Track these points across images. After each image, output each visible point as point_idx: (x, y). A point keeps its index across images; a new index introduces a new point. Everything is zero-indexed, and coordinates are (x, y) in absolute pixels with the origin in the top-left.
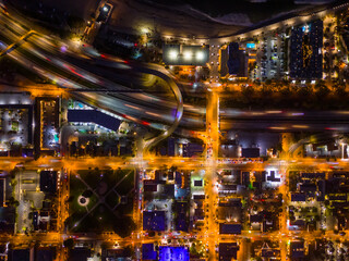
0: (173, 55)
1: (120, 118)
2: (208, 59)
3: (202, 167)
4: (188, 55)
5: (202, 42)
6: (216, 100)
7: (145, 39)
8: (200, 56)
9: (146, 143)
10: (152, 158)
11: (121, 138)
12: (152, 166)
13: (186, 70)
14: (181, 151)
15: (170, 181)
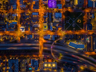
0: (54, 65)
1: (69, 46)
2: (43, 64)
3: (44, 32)
4: (49, 65)
5: (45, 69)
6: (41, 52)
7: (62, 69)
8: (46, 65)
9: (61, 39)
10: (59, 34)
11: (69, 40)
12: (59, 32)
13: (50, 61)
14: (51, 36)
15: (54, 27)
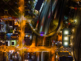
0: (66, 32)
1: (40, 11)
2: (65, 47)
3: (20, 45)
4: (66, 38)
5: (71, 44)
6: (48, 50)
7: (72, 21)
8: (66, 44)
9: (30, 21)
11: (32, 11)
12: (20, 24)
13: (60, 38)
15: (14, 32)
